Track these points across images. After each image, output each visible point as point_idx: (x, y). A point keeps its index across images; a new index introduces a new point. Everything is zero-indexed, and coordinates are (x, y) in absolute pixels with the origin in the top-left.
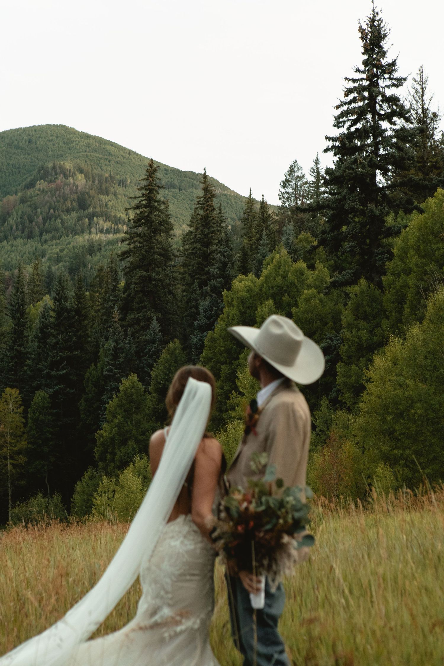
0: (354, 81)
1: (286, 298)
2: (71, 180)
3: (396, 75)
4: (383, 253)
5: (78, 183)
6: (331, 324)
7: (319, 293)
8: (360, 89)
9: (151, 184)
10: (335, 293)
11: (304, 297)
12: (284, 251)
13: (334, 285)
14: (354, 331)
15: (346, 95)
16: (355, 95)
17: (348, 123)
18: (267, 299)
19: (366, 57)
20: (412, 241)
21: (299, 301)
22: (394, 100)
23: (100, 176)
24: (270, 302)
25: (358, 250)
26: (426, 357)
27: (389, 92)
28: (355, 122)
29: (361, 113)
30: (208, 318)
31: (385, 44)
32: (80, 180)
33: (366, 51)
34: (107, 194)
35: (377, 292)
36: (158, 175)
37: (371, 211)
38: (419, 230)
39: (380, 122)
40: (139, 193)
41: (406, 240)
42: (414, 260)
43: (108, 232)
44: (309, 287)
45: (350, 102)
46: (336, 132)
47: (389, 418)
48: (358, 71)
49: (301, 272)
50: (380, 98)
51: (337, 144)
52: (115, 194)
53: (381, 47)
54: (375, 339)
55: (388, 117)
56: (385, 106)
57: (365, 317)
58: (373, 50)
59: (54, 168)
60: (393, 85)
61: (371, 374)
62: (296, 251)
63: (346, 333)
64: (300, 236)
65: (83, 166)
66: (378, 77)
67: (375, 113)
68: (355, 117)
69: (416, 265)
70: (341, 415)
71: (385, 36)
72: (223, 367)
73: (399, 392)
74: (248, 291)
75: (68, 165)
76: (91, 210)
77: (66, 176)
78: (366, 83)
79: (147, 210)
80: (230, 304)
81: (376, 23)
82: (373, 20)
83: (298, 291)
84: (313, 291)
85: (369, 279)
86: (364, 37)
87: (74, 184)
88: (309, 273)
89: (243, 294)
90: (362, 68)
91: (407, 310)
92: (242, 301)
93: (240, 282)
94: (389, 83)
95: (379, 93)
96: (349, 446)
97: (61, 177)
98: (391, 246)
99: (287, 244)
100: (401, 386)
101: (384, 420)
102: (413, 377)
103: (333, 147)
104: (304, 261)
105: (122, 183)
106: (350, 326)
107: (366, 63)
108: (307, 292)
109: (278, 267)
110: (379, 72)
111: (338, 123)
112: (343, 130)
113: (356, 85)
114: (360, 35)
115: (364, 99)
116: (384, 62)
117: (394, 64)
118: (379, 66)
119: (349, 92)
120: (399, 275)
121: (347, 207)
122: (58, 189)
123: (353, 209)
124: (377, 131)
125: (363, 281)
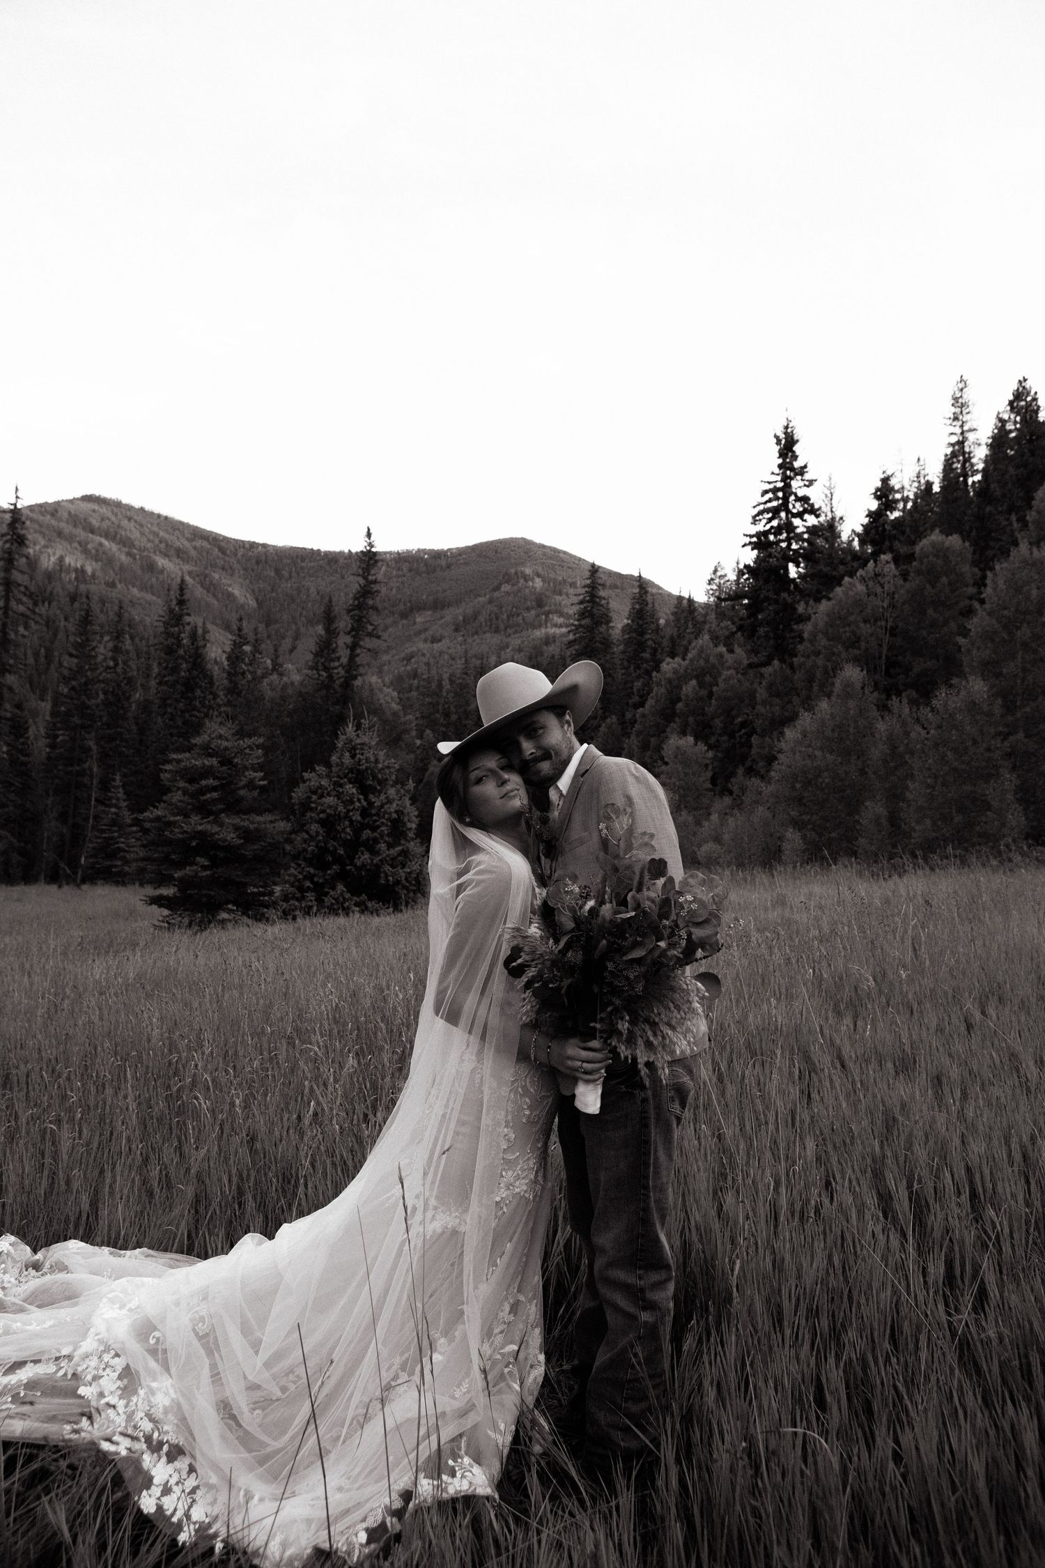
0: (769, 483)
1: (708, 678)
2: (531, 584)
3: (807, 477)
4: (794, 638)
5: (537, 585)
6: (747, 701)
7: (737, 673)
8: (775, 490)
9: (593, 582)
10: (751, 673)
11: (724, 677)
12: (707, 637)
13: (750, 666)
14: (768, 707)
15: (762, 496)
16: (770, 495)
17: (764, 521)
18: (691, 679)
19: (780, 461)
20: (821, 625)
21: (720, 680)
22: (805, 499)
23: (555, 580)
24: (694, 682)
25: (772, 635)
26: (833, 731)
27: (800, 493)
28: (770, 520)
29: (775, 512)
30: (641, 697)
31: (796, 448)
32: (538, 583)
33: (782, 454)
34: (561, 595)
35: (788, 671)
36: (598, 575)
37: (784, 599)
38: (828, 615)
39: (793, 520)
40: (583, 591)
41: (815, 625)
42: (823, 642)
43: (561, 626)
44: (729, 668)
45: (765, 503)
46: (753, 530)
47: (798, 786)
48: (773, 473)
49: (721, 656)
50: (792, 498)
51: (755, 539)
52: (567, 595)
53: (794, 452)
54: (786, 714)
55: (800, 515)
56: (798, 505)
57: (778, 695)
58: (787, 454)
59: (516, 573)
60: (805, 485)
61: (783, 745)
62: (717, 638)
63: (760, 709)
64: (722, 625)
65: (540, 571)
66: (791, 479)
67: (788, 511)
68: (770, 515)
69: (824, 647)
70: (755, 781)
71: (797, 441)
72: (652, 740)
73: (808, 762)
74: (674, 673)
75: (528, 571)
76: (547, 608)
77: (526, 580)
78: (780, 485)
79: (590, 605)
80: (659, 684)
81: (789, 430)
82: (787, 427)
83: (719, 672)
84: (732, 672)
85: (782, 661)
86: (778, 441)
87: (533, 587)
88: (728, 657)
89: (669, 675)
90: (777, 471)
91: (816, 688)
92: (670, 681)
93: (668, 664)
94: (802, 484)
95: (792, 493)
96: (761, 811)
97: (522, 581)
98: (802, 632)
99: (709, 631)
100: (809, 756)
101: (793, 787)
102: (821, 749)
103: (750, 543)
104: (724, 645)
105: (573, 585)
106: (764, 703)
107: (780, 466)
108: (726, 673)
109: (701, 651)
110: (792, 474)
111: (755, 521)
112: (761, 527)
113: (771, 486)
114: (775, 440)
115: (778, 498)
116: (797, 464)
117: (805, 466)
118: (792, 469)
119: (766, 492)
120: (809, 657)
121: (762, 596)
122: (519, 591)
123: (767, 599)
124: (789, 527)
125: (776, 662)
